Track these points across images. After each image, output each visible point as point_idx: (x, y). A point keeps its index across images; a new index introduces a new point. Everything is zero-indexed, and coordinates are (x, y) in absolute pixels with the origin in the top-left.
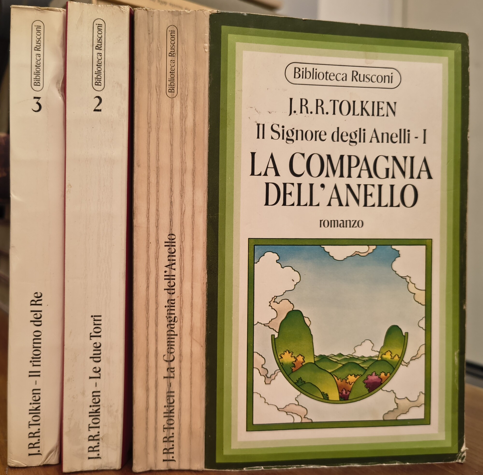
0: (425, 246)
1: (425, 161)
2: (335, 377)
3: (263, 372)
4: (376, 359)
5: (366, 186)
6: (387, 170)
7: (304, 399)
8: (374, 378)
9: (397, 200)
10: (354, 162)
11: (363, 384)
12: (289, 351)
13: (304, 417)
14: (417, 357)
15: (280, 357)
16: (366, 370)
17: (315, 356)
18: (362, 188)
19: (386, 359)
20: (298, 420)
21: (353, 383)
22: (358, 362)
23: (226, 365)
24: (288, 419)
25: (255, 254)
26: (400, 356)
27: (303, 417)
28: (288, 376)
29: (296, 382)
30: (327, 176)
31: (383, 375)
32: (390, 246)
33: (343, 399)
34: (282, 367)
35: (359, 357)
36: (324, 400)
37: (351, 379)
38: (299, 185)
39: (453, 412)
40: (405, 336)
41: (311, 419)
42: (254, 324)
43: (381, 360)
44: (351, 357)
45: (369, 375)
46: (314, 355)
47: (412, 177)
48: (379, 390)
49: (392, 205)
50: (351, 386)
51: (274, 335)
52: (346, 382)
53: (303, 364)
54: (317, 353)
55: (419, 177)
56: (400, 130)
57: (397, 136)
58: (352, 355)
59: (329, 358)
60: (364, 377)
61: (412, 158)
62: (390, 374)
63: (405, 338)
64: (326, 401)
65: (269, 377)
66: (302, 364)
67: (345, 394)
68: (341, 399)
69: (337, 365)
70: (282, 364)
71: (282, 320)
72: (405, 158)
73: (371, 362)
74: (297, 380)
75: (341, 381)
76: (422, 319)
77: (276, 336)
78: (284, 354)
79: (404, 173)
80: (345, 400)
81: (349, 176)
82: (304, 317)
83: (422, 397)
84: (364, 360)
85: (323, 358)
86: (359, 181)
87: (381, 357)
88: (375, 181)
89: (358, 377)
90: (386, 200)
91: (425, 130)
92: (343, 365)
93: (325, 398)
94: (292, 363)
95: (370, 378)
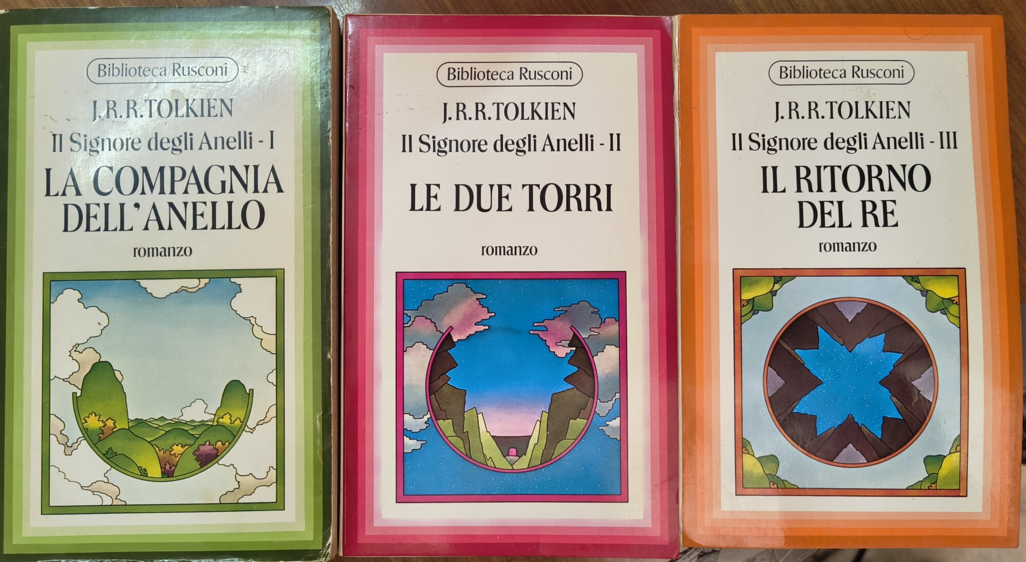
0: (274, 279)
1: (273, 170)
2: (156, 447)
3: (64, 440)
4: (211, 423)
5: (195, 204)
6: (223, 183)
7: (116, 476)
8: (207, 448)
9: (237, 220)
10: (178, 174)
11: (193, 456)
12: (95, 414)
13: (116, 499)
14: (266, 421)
15: (83, 421)
16: (198, 438)
17: (129, 421)
18: (190, 207)
19: (224, 423)
20: (107, 502)
21: (179, 455)
22: (186, 428)
23: (16, 431)
24: (95, 501)
25: (52, 291)
26: (242, 420)
27: (114, 497)
28: (95, 445)
29: (105, 453)
30: (143, 193)
31: (219, 444)
32: (229, 279)
33: (166, 476)
34: (87, 433)
35: (187, 422)
36: (142, 477)
37: (178, 449)
38: (107, 206)
39: (315, 494)
40: (249, 394)
41: (125, 501)
42: (51, 379)
43: (217, 425)
44: (177, 422)
45: (201, 445)
46: (128, 419)
47: (256, 191)
48: (214, 464)
49: (230, 227)
50: (178, 458)
51: (76, 393)
52: (170, 454)
53: (114, 430)
54: (132, 417)
55: (265, 191)
56: (239, 133)
57: (235, 141)
58: (178, 419)
59: (147, 423)
60: (195, 447)
61: (256, 167)
62: (229, 444)
63: (249, 396)
64: (144, 478)
65: (70, 446)
66: (112, 430)
67: (169, 469)
68: (164, 476)
69: (159, 432)
70: (86, 430)
71: (86, 374)
72: (247, 167)
73: (204, 428)
74: (106, 451)
75: (164, 453)
76: (272, 372)
77: (79, 394)
78: (89, 417)
79: (245, 187)
80: (168, 477)
81: (173, 192)
82: (114, 370)
83: (273, 473)
84: (194, 426)
85: (139, 422)
86: (186, 198)
87: (217, 421)
88: (207, 197)
89: (186, 447)
90: (222, 219)
91: (272, 132)
92: (167, 432)
93: (143, 474)
94: (100, 429)
95: (202, 448)
